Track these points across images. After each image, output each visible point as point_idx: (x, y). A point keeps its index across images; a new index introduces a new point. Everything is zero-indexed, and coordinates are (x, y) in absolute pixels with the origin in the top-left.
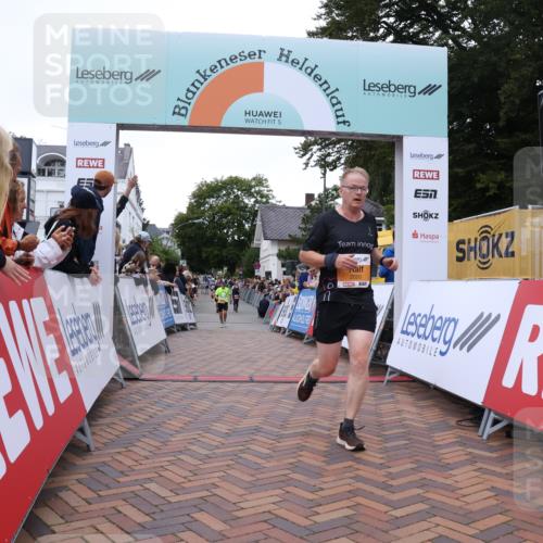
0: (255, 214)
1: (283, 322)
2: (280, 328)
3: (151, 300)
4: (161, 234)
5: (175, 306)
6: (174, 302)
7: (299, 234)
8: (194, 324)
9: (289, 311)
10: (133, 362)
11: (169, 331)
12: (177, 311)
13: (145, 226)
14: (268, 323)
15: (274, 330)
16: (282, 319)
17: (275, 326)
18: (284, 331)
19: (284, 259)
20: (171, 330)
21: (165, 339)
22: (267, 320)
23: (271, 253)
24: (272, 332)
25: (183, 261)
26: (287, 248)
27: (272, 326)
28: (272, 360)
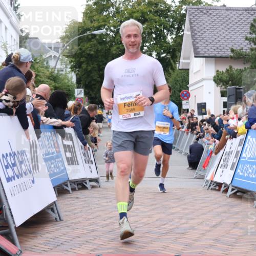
0: (181, 20)
1: (225, 176)
2: (219, 185)
3: (33, 146)
5: (69, 155)
6: (67, 148)
7: (246, 47)
8: (96, 180)
9: (232, 159)
10: (8, 236)
11: (60, 190)
12: (72, 161)
13: (23, 40)
14: (202, 177)
15: (212, 187)
16: (223, 172)
17: (212, 181)
18: (225, 188)
19: (224, 85)
20: (63, 188)
21: (55, 202)
22: (201, 173)
23: (204, 76)
24: (208, 189)
25: (79, 90)
26: (228, 68)
27: (207, 181)
28: (209, 231)
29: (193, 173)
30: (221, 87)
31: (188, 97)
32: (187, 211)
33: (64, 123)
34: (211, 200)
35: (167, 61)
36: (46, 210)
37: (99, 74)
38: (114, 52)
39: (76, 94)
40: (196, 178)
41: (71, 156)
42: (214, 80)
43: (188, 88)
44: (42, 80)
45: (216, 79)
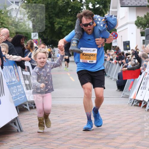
2: (140, 102)
4: (10, 5)
6: (26, 77)
11: (21, 109)
14: (127, 97)
15: (135, 103)
16: (142, 92)
17: (134, 99)
18: (145, 104)
19: (143, 27)
20: (23, 107)
21: (16, 118)
22: (127, 94)
23: (128, 21)
24: (131, 106)
25: (35, 34)
26: (146, 14)
27: (131, 99)
28: (132, 136)
29: (121, 94)
30: (141, 29)
31: (116, 37)
32: (116, 122)
33: (23, 59)
34: (134, 114)
35: (100, 10)
36: (10, 124)
37: (49, 22)
38: (60, 4)
39: (32, 37)
40: (123, 97)
41: (29, 83)
42: (136, 24)
43: (116, 30)
44: (6, 26)
45: (137, 23)
